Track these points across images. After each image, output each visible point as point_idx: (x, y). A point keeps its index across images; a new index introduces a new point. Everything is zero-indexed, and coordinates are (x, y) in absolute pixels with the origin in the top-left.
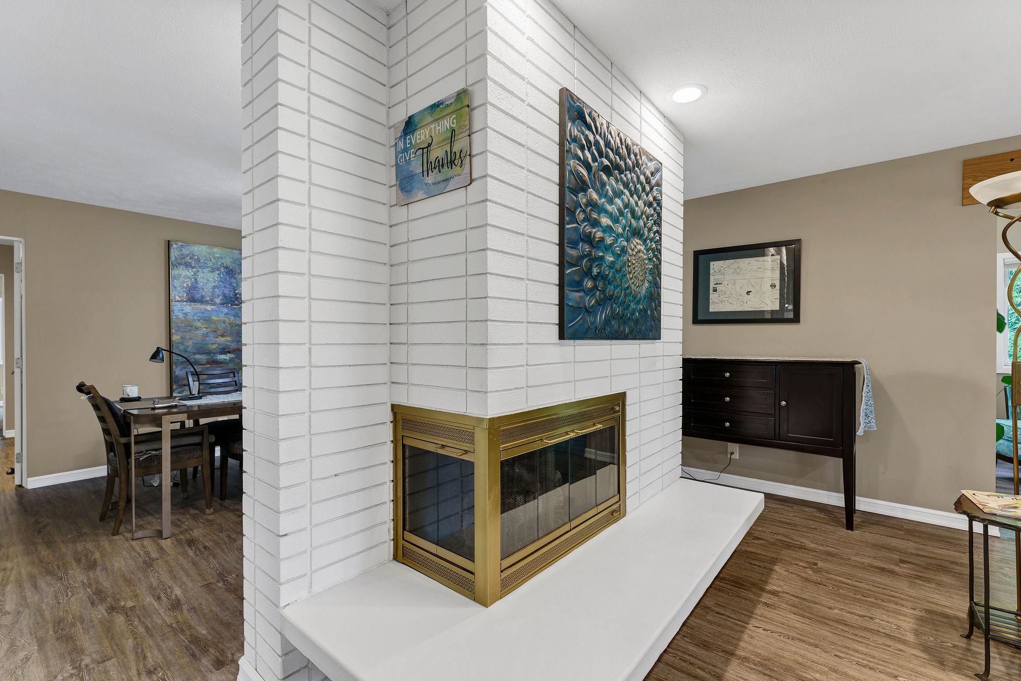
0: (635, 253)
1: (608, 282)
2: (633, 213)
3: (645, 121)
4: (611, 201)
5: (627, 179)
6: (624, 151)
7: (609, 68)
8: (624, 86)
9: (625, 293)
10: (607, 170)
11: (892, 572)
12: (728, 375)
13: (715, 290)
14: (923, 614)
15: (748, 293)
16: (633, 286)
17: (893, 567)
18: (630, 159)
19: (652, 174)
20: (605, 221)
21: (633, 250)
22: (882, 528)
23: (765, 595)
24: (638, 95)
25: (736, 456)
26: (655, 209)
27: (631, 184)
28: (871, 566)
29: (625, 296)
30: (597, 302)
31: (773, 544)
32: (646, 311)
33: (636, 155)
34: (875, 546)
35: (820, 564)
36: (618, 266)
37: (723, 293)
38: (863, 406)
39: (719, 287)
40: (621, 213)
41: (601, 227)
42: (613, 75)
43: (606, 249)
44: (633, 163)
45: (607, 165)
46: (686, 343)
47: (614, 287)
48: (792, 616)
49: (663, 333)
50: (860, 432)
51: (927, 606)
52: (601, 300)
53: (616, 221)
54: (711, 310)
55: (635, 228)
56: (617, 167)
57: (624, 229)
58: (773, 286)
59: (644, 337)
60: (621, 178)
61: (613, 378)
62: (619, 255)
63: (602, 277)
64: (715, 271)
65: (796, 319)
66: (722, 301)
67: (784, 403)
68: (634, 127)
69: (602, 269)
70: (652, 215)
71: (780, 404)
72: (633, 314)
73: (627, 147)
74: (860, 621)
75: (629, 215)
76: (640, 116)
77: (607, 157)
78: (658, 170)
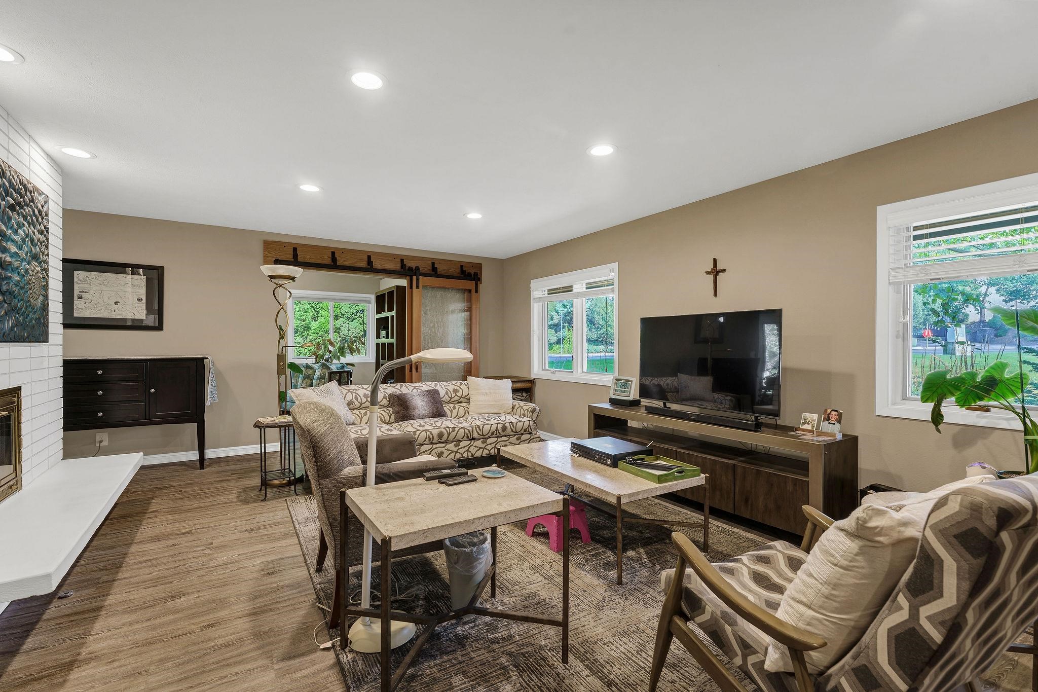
0: (35, 274)
1: (14, 296)
2: (32, 241)
3: (33, 160)
4: (16, 232)
5: (26, 213)
6: (23, 191)
7: (6, 117)
8: (16, 131)
9: (26, 304)
10: (12, 208)
11: (227, 480)
12: (100, 372)
13: (80, 297)
14: (242, 490)
15: (116, 303)
16: (31, 299)
17: (227, 478)
18: (27, 196)
19: (42, 207)
20: (14, 249)
21: (33, 271)
22: (222, 463)
23: (147, 514)
24: (27, 138)
25: (105, 443)
26: (45, 236)
27: (29, 217)
28: (215, 481)
29: (27, 307)
30: (5, 312)
31: (148, 491)
32: (39, 318)
33: (31, 193)
34: (218, 472)
35: (183, 490)
36: (22, 284)
37: (90, 301)
38: (210, 387)
39: (84, 295)
40: (24, 241)
41: (9, 253)
42: (9, 124)
43: (13, 271)
44: (29, 200)
45: (13, 204)
46: (65, 345)
47: (18, 301)
48: (169, 516)
49: (51, 337)
50: (208, 403)
51: (243, 487)
52: (9, 311)
53: (20, 248)
54: (75, 315)
55: (35, 254)
56: (19, 204)
57: (26, 255)
58: (140, 300)
59: (37, 341)
60: (22, 212)
61: (11, 375)
62: (24, 276)
63: (10, 293)
64: (80, 280)
65: (159, 327)
66: (88, 308)
67: (153, 390)
68: (25, 165)
69: (10, 287)
70: (44, 242)
71: (149, 391)
72: (31, 321)
73: (25, 186)
74: (209, 504)
75: (30, 243)
76: (29, 155)
77: (11, 196)
78: (46, 202)
